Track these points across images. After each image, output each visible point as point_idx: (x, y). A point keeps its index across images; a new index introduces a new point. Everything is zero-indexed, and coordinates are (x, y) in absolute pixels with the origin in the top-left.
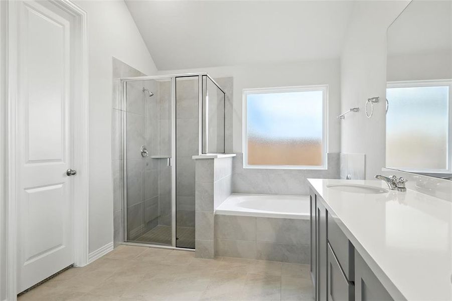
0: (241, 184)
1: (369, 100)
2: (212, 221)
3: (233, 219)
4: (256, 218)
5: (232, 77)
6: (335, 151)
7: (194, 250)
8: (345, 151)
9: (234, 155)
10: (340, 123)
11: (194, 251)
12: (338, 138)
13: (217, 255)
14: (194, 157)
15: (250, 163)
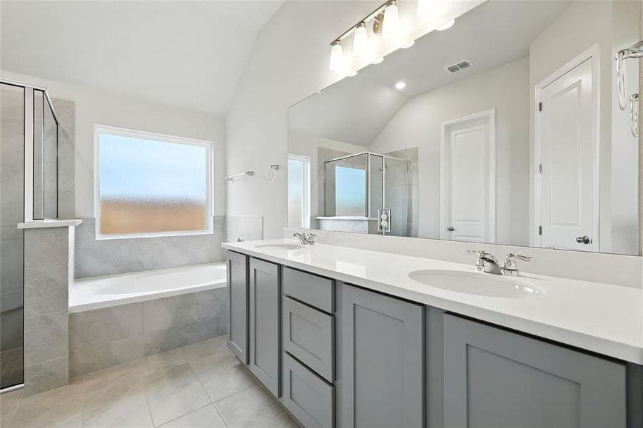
0: (91, 264)
1: (271, 166)
2: (64, 325)
3: (104, 314)
4: (143, 303)
5: (73, 102)
6: (221, 213)
7: (23, 385)
8: (233, 213)
9: (79, 222)
10: (225, 184)
11: (23, 388)
12: (223, 200)
13: (74, 375)
14: (21, 226)
15: (103, 232)
